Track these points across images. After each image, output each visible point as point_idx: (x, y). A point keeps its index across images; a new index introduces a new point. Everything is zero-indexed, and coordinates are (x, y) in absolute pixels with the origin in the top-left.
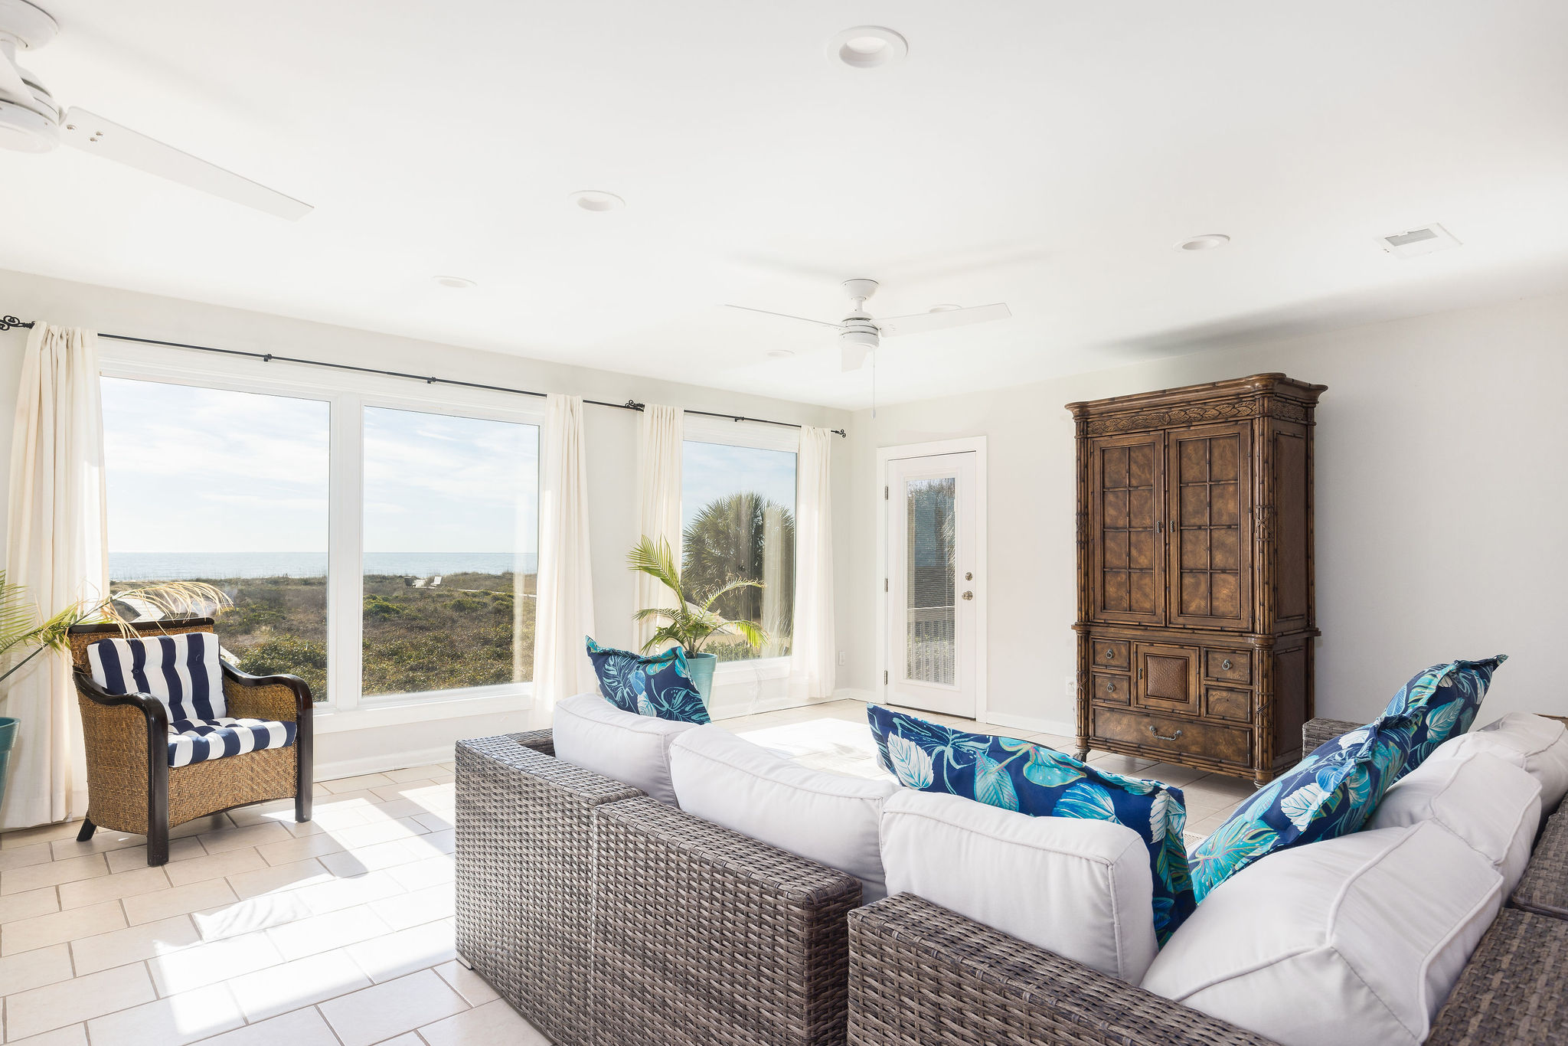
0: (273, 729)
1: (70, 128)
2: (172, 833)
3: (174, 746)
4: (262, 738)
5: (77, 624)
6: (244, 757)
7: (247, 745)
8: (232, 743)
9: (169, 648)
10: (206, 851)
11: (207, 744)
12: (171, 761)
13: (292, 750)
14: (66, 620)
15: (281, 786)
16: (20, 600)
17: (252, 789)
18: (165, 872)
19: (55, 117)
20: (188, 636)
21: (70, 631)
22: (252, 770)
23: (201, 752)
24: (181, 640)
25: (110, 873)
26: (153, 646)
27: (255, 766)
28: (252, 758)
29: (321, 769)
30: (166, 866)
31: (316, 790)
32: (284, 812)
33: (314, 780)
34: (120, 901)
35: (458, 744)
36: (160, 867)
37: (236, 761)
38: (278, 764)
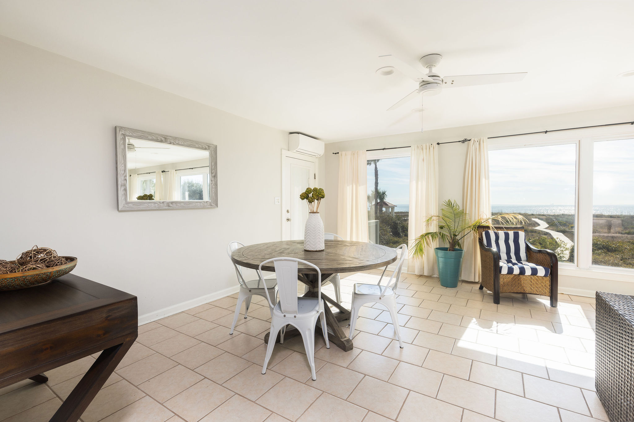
0: (539, 269)
1: (446, 83)
2: (501, 295)
3: (502, 267)
4: (534, 272)
5: (480, 225)
6: (528, 277)
7: (528, 272)
8: (522, 271)
9: (507, 235)
10: (513, 305)
11: (513, 269)
12: (500, 272)
13: (548, 278)
14: (477, 224)
15: (544, 291)
16: (468, 217)
17: (531, 289)
18: (497, 307)
19: (441, 82)
20: (514, 232)
21: (478, 227)
22: (531, 282)
23: (511, 270)
24: (511, 233)
25: (483, 301)
26: (501, 234)
27: (532, 281)
28: (531, 278)
29: (561, 288)
30: (499, 305)
31: (559, 296)
32: (546, 301)
33: (558, 292)
34: (481, 310)
35: (597, 292)
36: (497, 305)
37: (524, 277)
38: (542, 282)
